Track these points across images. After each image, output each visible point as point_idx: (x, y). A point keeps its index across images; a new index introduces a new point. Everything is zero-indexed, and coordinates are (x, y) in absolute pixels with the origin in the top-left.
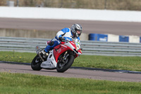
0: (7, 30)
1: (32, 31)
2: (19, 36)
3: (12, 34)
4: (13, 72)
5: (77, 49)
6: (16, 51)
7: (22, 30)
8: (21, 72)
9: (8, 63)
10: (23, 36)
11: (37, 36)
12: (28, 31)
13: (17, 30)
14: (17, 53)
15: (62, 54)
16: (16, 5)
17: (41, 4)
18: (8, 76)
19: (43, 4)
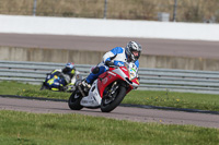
0: (157, 57)
1: (196, 59)
2: (176, 67)
3: (165, 64)
4: (166, 123)
5: (131, 78)
6: (171, 90)
7: (182, 57)
8: (179, 124)
9: (159, 108)
10: (183, 68)
11: (205, 66)
12: (190, 59)
13: (174, 57)
14: (173, 93)
15: (109, 86)
16: (172, 20)
17: (210, 18)
18: (158, 129)
19: (213, 18)
